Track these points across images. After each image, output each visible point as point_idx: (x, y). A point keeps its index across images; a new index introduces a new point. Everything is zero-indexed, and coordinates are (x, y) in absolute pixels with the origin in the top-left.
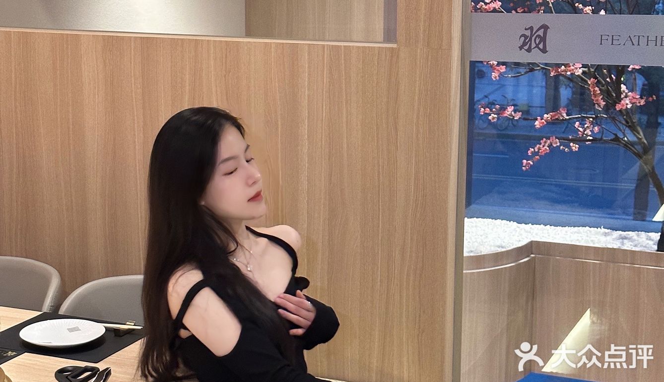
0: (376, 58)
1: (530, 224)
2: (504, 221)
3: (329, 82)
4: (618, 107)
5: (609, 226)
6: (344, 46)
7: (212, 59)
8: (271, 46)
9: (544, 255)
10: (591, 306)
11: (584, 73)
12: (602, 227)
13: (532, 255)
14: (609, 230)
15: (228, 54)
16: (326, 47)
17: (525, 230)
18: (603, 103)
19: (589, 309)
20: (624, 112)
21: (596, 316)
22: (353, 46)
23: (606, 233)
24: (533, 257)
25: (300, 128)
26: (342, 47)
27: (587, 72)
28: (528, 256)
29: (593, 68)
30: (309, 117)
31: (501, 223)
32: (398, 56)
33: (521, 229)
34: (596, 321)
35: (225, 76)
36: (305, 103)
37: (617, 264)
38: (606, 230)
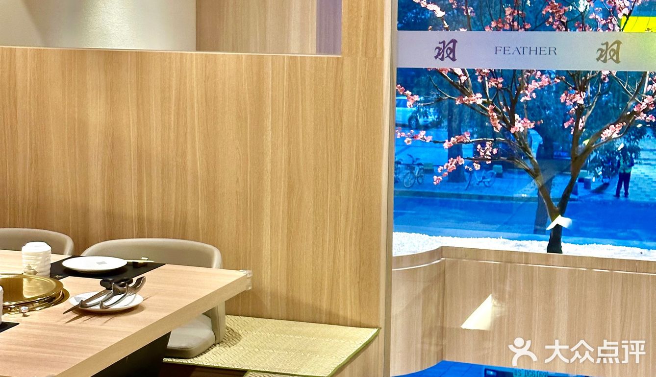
0: (325, 65)
1: (440, 236)
2: (418, 234)
3: (288, 85)
4: (513, 130)
5: (507, 237)
6: (300, 57)
7: (194, 68)
8: (242, 58)
9: (453, 258)
10: (493, 292)
11: (484, 103)
12: (501, 237)
13: (442, 259)
14: (507, 240)
15: (207, 64)
16: (286, 58)
17: (436, 240)
18: (500, 127)
19: (491, 295)
20: (517, 135)
21: (497, 300)
22: (307, 57)
23: (504, 242)
24: (443, 260)
25: (265, 121)
26: (299, 58)
27: (487, 101)
28: (439, 259)
29: (491, 99)
30: (272, 113)
31: (415, 236)
32: (342, 64)
33: (433, 240)
34: (496, 305)
35: (205, 82)
36: (269, 102)
37: (513, 264)
38: (505, 239)
